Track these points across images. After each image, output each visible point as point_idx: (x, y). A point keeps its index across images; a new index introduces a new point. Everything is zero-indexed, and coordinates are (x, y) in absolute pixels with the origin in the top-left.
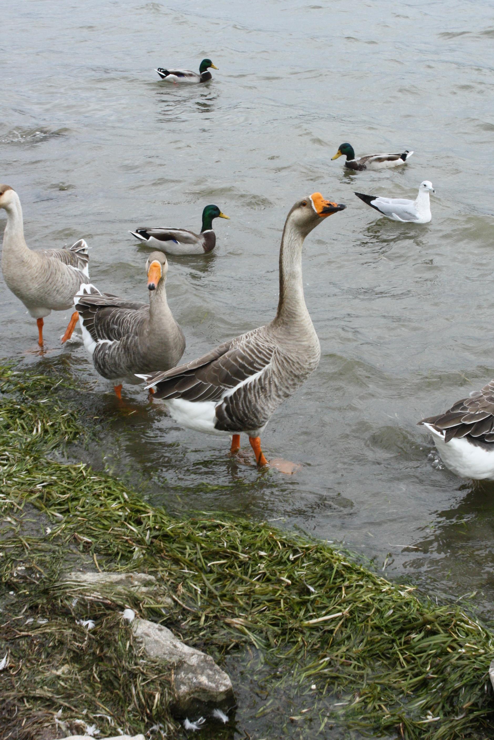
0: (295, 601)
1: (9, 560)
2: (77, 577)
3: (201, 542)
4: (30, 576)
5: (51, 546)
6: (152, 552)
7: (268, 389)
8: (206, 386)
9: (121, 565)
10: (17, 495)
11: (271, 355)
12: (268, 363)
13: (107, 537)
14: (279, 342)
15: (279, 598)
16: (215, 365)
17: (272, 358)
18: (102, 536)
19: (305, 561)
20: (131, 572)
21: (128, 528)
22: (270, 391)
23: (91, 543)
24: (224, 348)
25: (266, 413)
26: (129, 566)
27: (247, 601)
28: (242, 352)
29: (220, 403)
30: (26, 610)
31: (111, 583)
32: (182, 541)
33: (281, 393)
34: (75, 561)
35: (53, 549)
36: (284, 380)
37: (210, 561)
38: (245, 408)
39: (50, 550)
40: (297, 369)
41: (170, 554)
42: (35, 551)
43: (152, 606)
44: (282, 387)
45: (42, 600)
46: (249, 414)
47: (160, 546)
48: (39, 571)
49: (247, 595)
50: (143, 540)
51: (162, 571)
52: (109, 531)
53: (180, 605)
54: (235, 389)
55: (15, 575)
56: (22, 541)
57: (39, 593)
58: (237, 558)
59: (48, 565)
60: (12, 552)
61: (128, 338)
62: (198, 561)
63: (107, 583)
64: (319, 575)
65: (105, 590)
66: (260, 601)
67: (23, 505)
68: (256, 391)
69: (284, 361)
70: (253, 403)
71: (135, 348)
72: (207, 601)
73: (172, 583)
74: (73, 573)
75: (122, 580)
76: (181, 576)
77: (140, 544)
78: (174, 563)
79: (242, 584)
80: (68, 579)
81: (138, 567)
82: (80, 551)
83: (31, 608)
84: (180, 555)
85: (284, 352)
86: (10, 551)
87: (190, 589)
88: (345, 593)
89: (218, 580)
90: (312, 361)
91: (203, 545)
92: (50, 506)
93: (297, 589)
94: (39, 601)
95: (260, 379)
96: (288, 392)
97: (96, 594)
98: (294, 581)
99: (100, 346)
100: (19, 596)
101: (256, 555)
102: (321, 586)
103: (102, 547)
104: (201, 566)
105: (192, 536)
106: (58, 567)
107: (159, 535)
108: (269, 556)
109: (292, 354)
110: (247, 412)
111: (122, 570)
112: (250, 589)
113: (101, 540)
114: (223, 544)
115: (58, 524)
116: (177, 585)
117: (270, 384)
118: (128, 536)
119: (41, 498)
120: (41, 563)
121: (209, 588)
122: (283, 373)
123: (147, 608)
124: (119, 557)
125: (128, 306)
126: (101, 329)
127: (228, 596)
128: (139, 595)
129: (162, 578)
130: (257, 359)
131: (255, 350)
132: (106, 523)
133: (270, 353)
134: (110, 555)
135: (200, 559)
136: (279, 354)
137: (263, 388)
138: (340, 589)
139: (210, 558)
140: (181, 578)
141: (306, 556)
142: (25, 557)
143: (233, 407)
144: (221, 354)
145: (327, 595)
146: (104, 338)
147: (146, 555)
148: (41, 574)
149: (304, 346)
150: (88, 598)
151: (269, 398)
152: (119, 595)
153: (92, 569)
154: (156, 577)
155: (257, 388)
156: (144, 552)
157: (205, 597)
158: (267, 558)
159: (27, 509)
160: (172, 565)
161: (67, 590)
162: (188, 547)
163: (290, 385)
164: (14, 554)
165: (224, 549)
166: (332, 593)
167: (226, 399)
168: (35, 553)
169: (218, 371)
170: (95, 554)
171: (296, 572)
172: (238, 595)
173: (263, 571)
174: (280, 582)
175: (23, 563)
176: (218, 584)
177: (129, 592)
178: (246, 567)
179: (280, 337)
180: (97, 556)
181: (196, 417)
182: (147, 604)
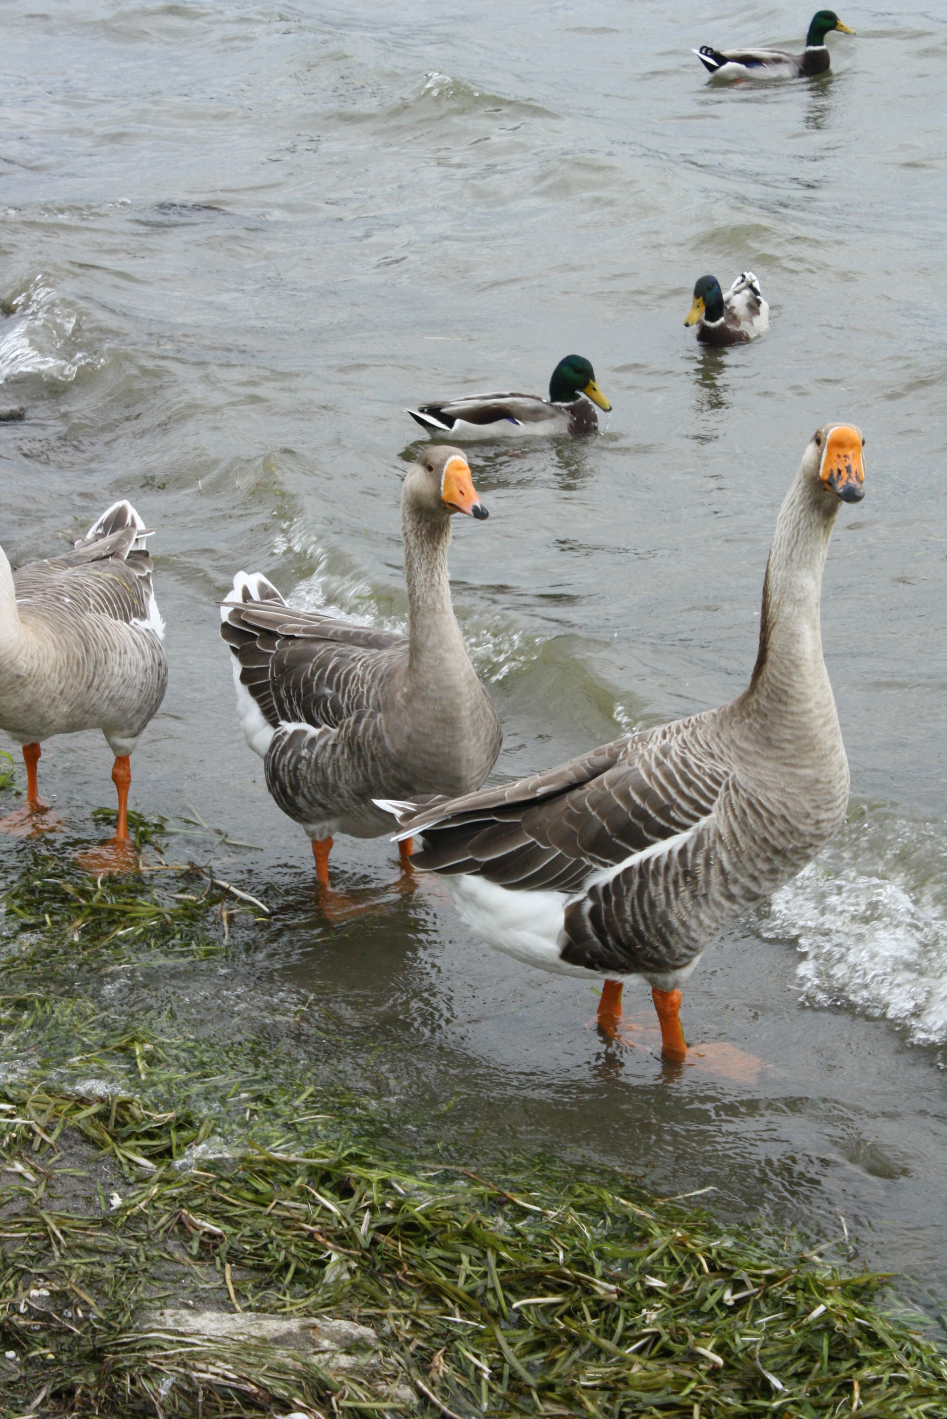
0: (732, 1411)
1: (11, 1270)
2: (177, 1322)
3: (499, 1245)
4: (60, 1313)
5: (121, 1241)
6: (374, 1265)
7: (701, 877)
8: (544, 854)
9: (293, 1296)
10: (42, 1106)
11: (715, 793)
12: (706, 812)
13: (262, 1222)
14: (741, 759)
15: (689, 1402)
16: (573, 803)
17: (718, 801)
18: (250, 1221)
19: (763, 1308)
20: (317, 1316)
21: (315, 1204)
22: (708, 883)
23: (221, 1236)
24: (606, 757)
25: (693, 934)
26: (313, 1299)
27: (608, 1405)
28: (645, 777)
29: (579, 897)
30: (44, 1399)
31: (263, 1340)
32: (451, 1242)
33: (735, 890)
34: (178, 1281)
35: (125, 1247)
36: (744, 859)
37: (519, 1296)
38: (639, 918)
39: (115, 1251)
40: (782, 834)
41: (420, 1273)
42: (78, 1251)
43: (361, 1405)
44: (738, 876)
45: (87, 1378)
46: (646, 934)
47: (395, 1251)
48: (85, 1303)
49: (609, 1388)
50: (352, 1235)
51: (395, 1317)
52: (268, 1210)
53: (434, 1405)
54: (618, 868)
55: (23, 1309)
56: (45, 1224)
57: (79, 1357)
58: (589, 1291)
59: (107, 1288)
60: (20, 1250)
61: (358, 721)
62: (490, 1296)
63: (253, 1342)
64: (796, 1348)
65: (245, 1358)
66: (639, 1406)
67: (57, 1132)
68: (670, 879)
69: (748, 811)
70: (661, 906)
71: (375, 745)
72: (504, 1398)
73: (419, 1348)
74: (168, 1312)
75: (290, 1333)
76: (443, 1331)
77: (343, 1246)
78: (428, 1299)
79: (598, 1359)
80: (156, 1326)
81: (336, 1302)
82: (190, 1255)
83: (56, 1395)
84: (444, 1278)
85: (751, 785)
86: (15, 1246)
87: (462, 1367)
88: (861, 1397)
89: (537, 1346)
90: (823, 816)
91: (504, 1254)
92: (124, 1140)
93: (739, 1381)
94: (78, 1379)
95: (683, 852)
96: (755, 889)
97: (221, 1367)
98: (731, 1360)
99: (286, 738)
100: (30, 1362)
101: (639, 1287)
102: (800, 1376)
103: (247, 1247)
104: (495, 1309)
105: (478, 1231)
106: (133, 1294)
107: (394, 1224)
108: (673, 1289)
109: (770, 795)
110: (642, 928)
111: (294, 1308)
112: (617, 1373)
113: (247, 1231)
114: (557, 1256)
115: (141, 1185)
116: (432, 1354)
117: (707, 865)
118: (314, 1224)
119: (103, 1116)
120: (92, 1282)
121: (511, 1367)
122: (744, 842)
123: (350, 1409)
124: (289, 1276)
125: (361, 641)
126: (290, 698)
127: (558, 1390)
128: (331, 1375)
129: (393, 1334)
130: (679, 800)
131: (677, 777)
132: (261, 1186)
133: (714, 786)
134: (267, 1269)
135: (493, 1290)
136: (737, 791)
137: (689, 874)
138: (848, 1387)
139: (521, 1289)
140: (443, 1336)
141: (765, 1296)
142: (52, 1264)
143: (608, 911)
144: (595, 773)
145: (813, 1399)
146: (296, 718)
147: (358, 1273)
148: (86, 1311)
149: (802, 778)
150: (201, 1375)
151: (702, 900)
152: (279, 1372)
153: (217, 1302)
154: (377, 1332)
155: (672, 872)
156: (354, 1265)
157: (501, 1390)
158: (666, 1294)
159: (66, 1144)
160: (421, 1301)
161: (150, 1354)
162: (465, 1258)
163: (762, 872)
164: (23, 1256)
165: (555, 1268)
166: (828, 1396)
167: (593, 891)
168: (77, 1256)
169: (580, 818)
170: (228, 1266)
171: (738, 1339)
172: (585, 1387)
173: (655, 1330)
174: (694, 1358)
175: (46, 1279)
176: (538, 1358)
177: (305, 1365)
178: (612, 1316)
179: (745, 745)
180: (233, 1269)
181: (516, 924)
182: (348, 1399)
